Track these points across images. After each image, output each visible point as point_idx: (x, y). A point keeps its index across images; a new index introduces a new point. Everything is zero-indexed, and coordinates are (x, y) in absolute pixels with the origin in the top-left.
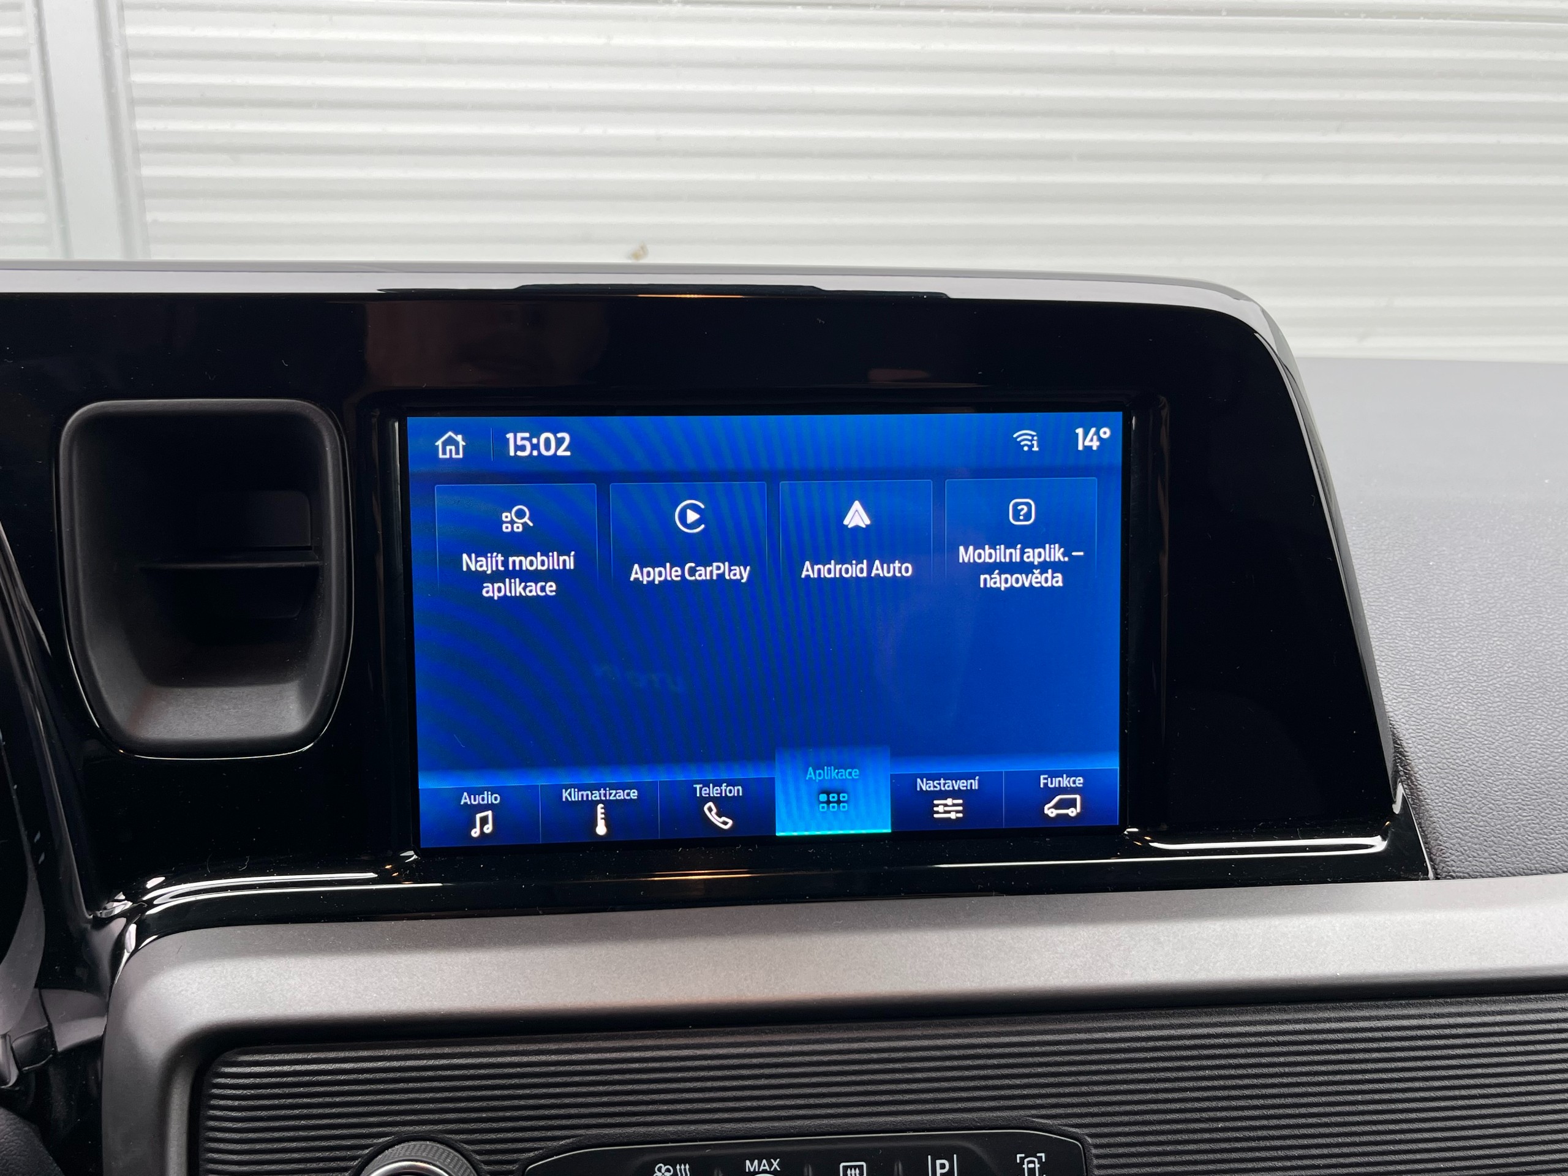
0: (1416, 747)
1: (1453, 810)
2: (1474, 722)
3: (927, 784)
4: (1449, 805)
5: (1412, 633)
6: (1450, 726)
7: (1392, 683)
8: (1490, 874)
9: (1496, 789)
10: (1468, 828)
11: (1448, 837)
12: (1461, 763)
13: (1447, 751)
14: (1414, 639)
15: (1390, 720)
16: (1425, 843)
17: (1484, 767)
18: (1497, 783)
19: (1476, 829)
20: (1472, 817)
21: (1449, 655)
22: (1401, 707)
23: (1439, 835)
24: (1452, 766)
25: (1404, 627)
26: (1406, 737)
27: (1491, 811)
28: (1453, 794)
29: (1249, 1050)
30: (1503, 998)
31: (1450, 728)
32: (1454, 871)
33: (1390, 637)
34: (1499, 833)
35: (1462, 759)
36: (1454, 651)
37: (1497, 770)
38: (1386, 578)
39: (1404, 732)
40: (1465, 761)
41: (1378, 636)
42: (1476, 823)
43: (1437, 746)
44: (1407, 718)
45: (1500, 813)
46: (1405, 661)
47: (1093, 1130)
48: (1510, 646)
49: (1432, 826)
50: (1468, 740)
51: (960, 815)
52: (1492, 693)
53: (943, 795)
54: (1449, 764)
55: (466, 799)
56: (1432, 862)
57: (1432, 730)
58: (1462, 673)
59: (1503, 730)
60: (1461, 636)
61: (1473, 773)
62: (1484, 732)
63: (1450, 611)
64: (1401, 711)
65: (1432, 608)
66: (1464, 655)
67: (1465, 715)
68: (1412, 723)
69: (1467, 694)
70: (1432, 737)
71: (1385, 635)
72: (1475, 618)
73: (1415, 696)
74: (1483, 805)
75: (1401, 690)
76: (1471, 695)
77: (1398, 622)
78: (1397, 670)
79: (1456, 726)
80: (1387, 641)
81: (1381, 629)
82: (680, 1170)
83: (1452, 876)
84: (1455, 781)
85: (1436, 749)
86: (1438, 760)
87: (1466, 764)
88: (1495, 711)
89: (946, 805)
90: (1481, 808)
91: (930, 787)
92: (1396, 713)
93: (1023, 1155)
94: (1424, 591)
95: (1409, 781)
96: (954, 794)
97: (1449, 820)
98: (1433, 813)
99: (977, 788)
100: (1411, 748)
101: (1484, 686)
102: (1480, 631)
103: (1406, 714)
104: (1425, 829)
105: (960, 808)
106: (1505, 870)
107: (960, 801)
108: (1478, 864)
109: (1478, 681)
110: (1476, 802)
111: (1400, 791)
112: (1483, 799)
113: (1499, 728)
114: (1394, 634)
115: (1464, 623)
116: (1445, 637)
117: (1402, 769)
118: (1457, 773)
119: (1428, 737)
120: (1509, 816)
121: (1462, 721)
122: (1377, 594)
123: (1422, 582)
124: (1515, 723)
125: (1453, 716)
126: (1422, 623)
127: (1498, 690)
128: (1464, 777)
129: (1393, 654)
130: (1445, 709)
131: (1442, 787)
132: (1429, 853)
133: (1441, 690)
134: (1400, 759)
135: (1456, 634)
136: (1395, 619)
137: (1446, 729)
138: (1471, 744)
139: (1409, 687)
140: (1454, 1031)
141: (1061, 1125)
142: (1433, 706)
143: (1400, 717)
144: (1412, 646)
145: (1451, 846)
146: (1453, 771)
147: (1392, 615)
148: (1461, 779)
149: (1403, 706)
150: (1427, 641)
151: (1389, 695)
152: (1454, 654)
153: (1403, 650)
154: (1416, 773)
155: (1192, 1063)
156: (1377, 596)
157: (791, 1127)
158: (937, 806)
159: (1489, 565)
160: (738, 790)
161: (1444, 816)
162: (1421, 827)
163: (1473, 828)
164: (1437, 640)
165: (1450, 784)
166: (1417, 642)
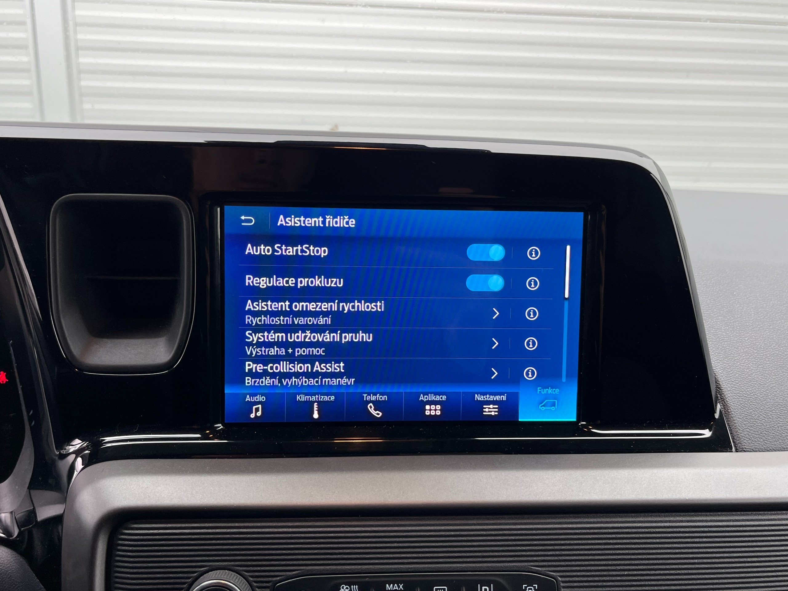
0: (727, 385)
1: (745, 417)
2: (756, 373)
3: (480, 397)
4: (743, 415)
5: (725, 328)
6: (744, 375)
7: (715, 352)
8: (764, 450)
9: (767, 407)
10: (753, 426)
11: (743, 431)
12: (749, 394)
13: (742, 387)
14: (726, 331)
15: (714, 371)
16: (731, 434)
17: (761, 396)
18: (768, 404)
19: (757, 427)
20: (755, 421)
21: (744, 339)
22: (719, 365)
23: (738, 430)
24: (745, 395)
25: (721, 325)
26: (722, 380)
27: (764, 418)
28: (745, 409)
29: (641, 536)
30: (769, 512)
31: (744, 376)
32: (745, 448)
33: (714, 330)
34: (768, 430)
35: (750, 392)
36: (746, 338)
37: (768, 398)
38: (712, 300)
39: (721, 378)
40: (751, 393)
41: (708, 329)
42: (757, 424)
43: (738, 385)
44: (722, 370)
45: (769, 419)
46: (722, 342)
47: (561, 574)
48: (775, 336)
49: (735, 425)
50: (753, 382)
51: (497, 413)
52: (765, 359)
53: (489, 403)
54: (743, 394)
55: (248, 399)
56: (735, 443)
57: (735, 377)
58: (750, 348)
59: (771, 378)
60: (750, 330)
61: (755, 399)
62: (761, 379)
63: (744, 317)
64: (719, 367)
65: (735, 316)
66: (751, 339)
67: (751, 370)
68: (725, 373)
69: (753, 359)
70: (735, 380)
71: (711, 328)
72: (757, 321)
73: (726, 360)
74: (760, 415)
75: (719, 356)
76: (755, 360)
77: (718, 322)
78: (717, 346)
79: (747, 375)
80: (712, 331)
81: (709, 325)
82: (353, 588)
83: (744, 451)
84: (746, 402)
85: (737, 386)
86: (738, 392)
87: (752, 395)
88: (767, 368)
89: (489, 408)
90: (759, 417)
91: (482, 399)
92: (717, 367)
93: (526, 585)
94: (731, 307)
95: (723, 402)
96: (493, 402)
97: (743, 422)
98: (735, 418)
99: (505, 400)
100: (724, 385)
101: (761, 355)
102: (759, 328)
103: (722, 368)
104: (731, 426)
105: (497, 410)
106: (771, 448)
107: (497, 406)
108: (757, 445)
109: (758, 353)
110: (757, 413)
111: (719, 407)
112: (761, 412)
113: (769, 377)
114: (716, 328)
115: (751, 323)
116: (742, 330)
117: (719, 396)
118: (747, 399)
119: (733, 380)
120: (773, 421)
121: (750, 373)
122: (708, 308)
123: (730, 302)
124: (777, 374)
125: (745, 370)
126: (730, 323)
127: (768, 357)
128: (751, 400)
129: (715, 338)
130: (742, 367)
131: (740, 405)
132: (733, 439)
133: (739, 357)
134: (718, 391)
135: (747, 329)
136: (717, 321)
137: (742, 376)
138: (754, 384)
139: (723, 355)
140: (745, 529)
141: (546, 571)
142: (736, 365)
143: (719, 370)
144: (725, 334)
145: (744, 435)
146: (746, 397)
147: (715, 319)
148: (749, 402)
149: (721, 364)
150: (732, 332)
151: (713, 359)
152: (746, 339)
153: (721, 336)
154: (726, 398)
155: (611, 541)
156: (707, 309)
157: (409, 568)
158: (485, 408)
159: (764, 295)
160: (385, 398)
161: (741, 420)
162: (729, 426)
163: (755, 427)
164: (738, 331)
165: (744, 404)
166: (727, 333)
